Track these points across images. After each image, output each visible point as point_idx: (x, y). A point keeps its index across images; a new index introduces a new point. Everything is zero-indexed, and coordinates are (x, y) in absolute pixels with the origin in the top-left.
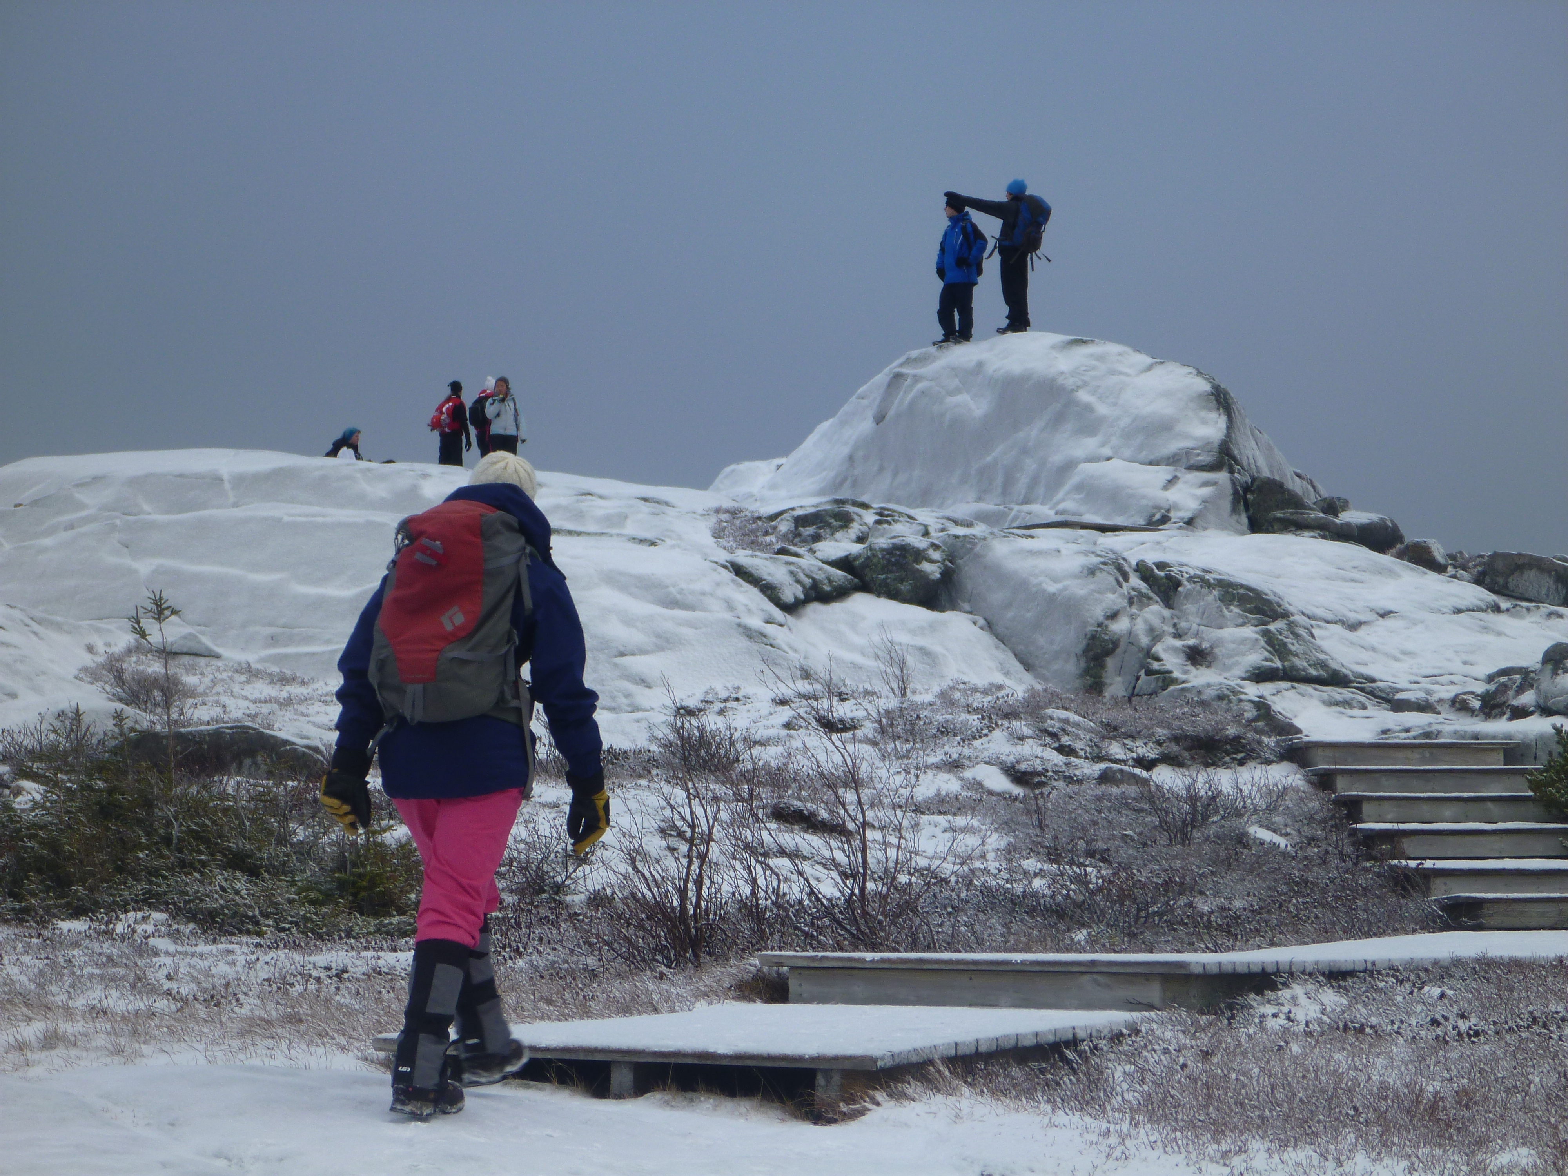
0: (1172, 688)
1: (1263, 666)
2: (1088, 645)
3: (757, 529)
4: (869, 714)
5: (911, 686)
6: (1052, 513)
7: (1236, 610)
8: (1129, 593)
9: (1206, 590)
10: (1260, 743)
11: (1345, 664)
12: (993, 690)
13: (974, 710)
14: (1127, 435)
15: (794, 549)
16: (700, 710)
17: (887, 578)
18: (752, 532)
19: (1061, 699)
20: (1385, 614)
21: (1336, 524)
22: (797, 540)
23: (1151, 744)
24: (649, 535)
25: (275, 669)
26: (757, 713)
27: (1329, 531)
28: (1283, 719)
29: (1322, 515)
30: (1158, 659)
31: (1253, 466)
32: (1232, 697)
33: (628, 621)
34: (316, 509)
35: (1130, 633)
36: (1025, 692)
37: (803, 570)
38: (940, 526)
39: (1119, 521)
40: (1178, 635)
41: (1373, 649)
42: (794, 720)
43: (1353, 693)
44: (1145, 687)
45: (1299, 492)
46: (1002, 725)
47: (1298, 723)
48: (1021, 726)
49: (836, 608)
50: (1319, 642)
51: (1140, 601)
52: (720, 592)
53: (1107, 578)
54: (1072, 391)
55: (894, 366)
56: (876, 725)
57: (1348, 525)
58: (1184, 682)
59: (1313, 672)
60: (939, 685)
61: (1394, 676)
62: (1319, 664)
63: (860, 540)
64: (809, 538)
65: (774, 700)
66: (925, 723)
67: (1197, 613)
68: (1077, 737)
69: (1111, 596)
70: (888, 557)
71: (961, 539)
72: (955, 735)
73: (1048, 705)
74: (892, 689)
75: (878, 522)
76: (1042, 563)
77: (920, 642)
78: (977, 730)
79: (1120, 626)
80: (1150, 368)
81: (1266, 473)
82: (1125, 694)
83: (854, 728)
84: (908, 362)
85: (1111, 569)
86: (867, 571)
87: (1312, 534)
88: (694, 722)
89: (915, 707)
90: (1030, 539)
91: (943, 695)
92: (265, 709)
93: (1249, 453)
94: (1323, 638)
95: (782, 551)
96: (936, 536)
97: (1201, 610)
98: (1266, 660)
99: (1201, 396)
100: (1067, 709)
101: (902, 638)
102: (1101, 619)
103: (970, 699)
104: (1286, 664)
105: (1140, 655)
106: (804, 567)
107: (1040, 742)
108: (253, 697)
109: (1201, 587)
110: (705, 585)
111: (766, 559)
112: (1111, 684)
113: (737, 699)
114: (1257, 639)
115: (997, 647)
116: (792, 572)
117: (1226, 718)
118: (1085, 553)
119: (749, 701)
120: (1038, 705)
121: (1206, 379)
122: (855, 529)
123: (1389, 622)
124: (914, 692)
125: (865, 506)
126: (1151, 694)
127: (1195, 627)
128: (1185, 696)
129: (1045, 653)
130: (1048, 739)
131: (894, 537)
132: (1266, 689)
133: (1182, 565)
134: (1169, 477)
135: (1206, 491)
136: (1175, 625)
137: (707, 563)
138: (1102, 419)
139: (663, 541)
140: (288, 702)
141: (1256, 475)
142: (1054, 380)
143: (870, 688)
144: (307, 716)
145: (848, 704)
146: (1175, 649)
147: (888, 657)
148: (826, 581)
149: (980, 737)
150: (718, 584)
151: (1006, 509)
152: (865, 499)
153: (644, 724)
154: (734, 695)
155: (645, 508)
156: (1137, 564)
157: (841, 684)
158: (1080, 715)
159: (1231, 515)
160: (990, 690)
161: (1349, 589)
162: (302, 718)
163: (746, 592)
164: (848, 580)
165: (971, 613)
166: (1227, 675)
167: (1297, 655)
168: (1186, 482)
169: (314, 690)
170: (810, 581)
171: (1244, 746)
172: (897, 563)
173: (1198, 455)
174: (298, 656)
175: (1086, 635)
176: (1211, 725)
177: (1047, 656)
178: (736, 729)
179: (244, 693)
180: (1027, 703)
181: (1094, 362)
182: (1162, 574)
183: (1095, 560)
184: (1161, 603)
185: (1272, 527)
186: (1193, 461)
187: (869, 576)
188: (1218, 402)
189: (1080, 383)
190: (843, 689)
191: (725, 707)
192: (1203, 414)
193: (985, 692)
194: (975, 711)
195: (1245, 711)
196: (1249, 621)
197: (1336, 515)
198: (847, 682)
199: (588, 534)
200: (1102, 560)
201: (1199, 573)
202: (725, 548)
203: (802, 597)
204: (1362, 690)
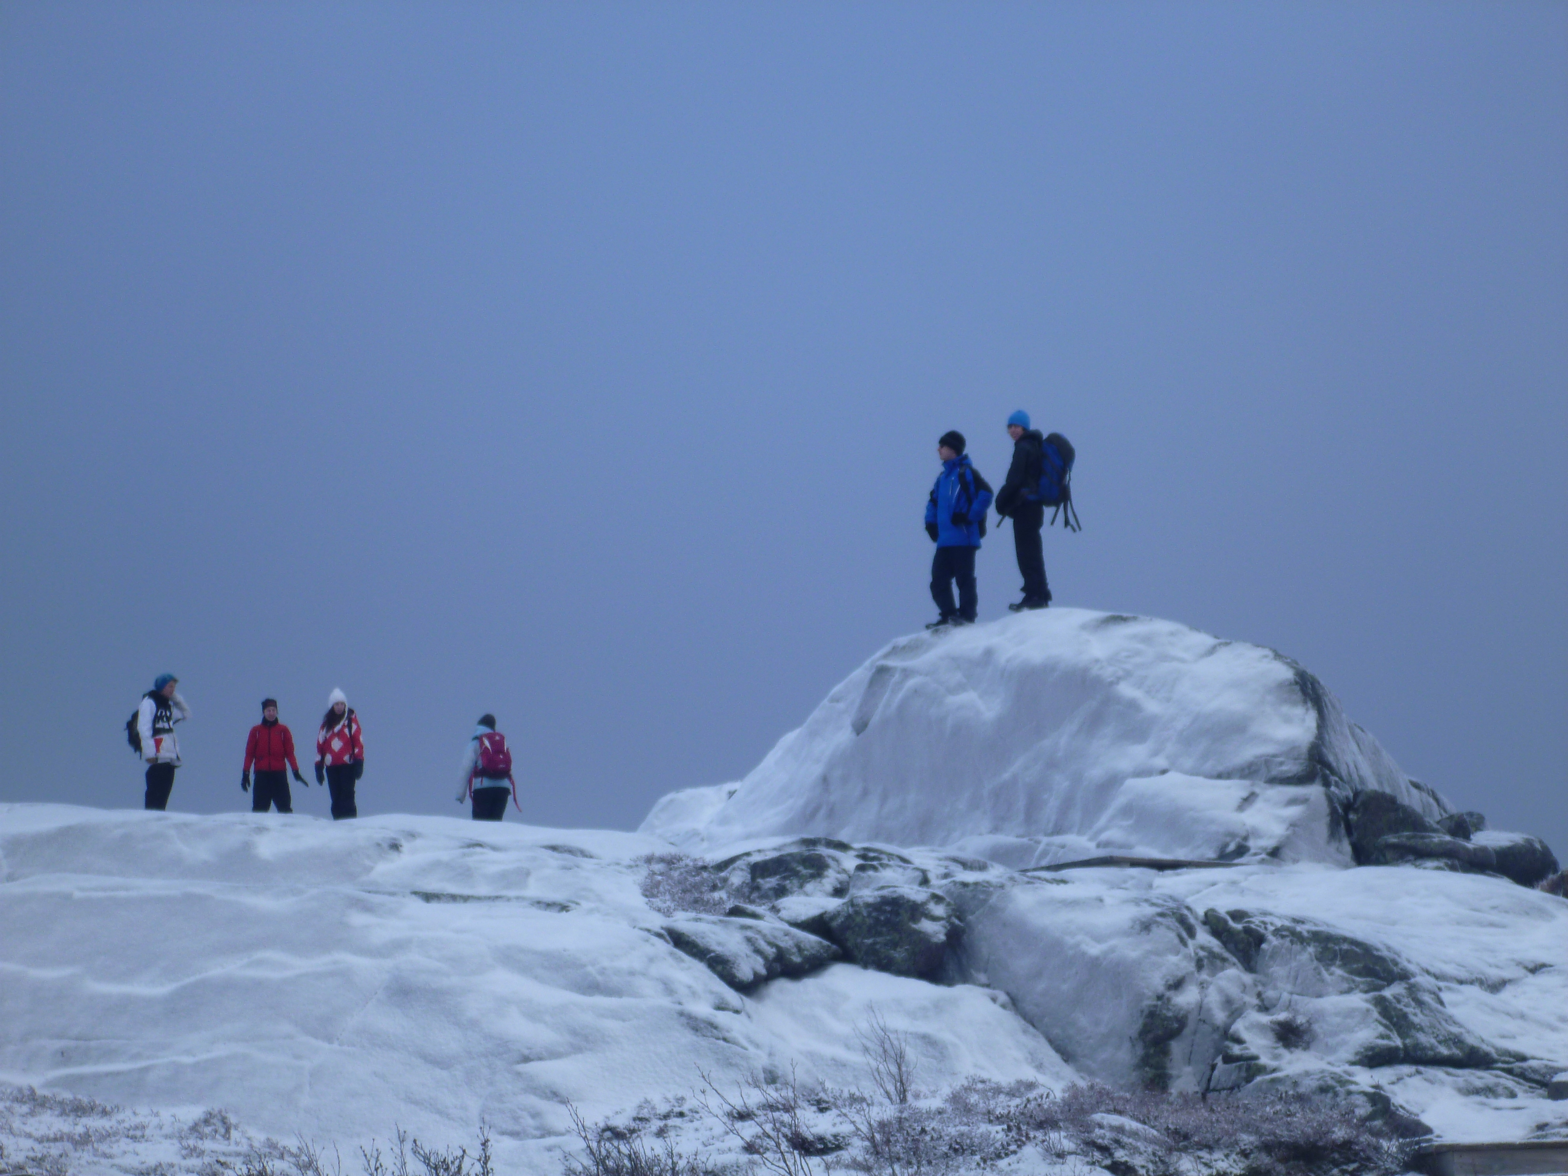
0: (1259, 1079)
1: (1378, 1046)
2: (1145, 1025)
3: (702, 883)
4: (858, 1129)
5: (913, 1088)
6: (1092, 845)
7: (1339, 972)
8: (1196, 954)
9: (1297, 947)
10: (1377, 1149)
11: (1485, 1037)
12: (1022, 1089)
13: (997, 1118)
14: (1187, 740)
15: (751, 908)
16: (632, 1131)
17: (875, 943)
18: (696, 887)
19: (1112, 1099)
20: (1536, 969)
21: (1467, 850)
22: (755, 895)
23: (1234, 1156)
24: (558, 896)
25: (67, 1095)
26: (708, 1133)
27: (1459, 859)
28: (1406, 1115)
29: (1448, 838)
30: (1239, 1041)
31: (1355, 776)
32: (1338, 1089)
33: (533, 1014)
34: (117, 880)
35: (1201, 1007)
36: (1064, 1091)
37: (764, 937)
38: (943, 871)
39: (1180, 854)
40: (1264, 1008)
41: (1522, 1016)
42: (758, 1141)
43: (1497, 1076)
44: (1223, 1079)
45: (1418, 808)
46: (1035, 1137)
47: (1427, 1119)
48: (1061, 1139)
49: (809, 985)
50: (1450, 1010)
51: (1212, 964)
52: (654, 970)
53: (1165, 934)
54: (1111, 684)
55: (876, 658)
56: (867, 1143)
57: (1484, 850)
58: (1274, 1070)
59: (1444, 1051)
60: (951, 1086)
61: (1550, 1051)
62: (1450, 1039)
63: (838, 892)
64: (771, 893)
65: (729, 1115)
66: (932, 1138)
67: (1288, 977)
68: (1136, 1151)
69: (1173, 959)
70: (874, 914)
71: (971, 888)
72: (973, 1153)
73: (1094, 1109)
74: (887, 1093)
75: (861, 868)
76: (1080, 917)
77: (923, 1027)
78: (1002, 1145)
79: (1188, 998)
80: (1212, 651)
81: (1372, 785)
82: (1197, 1089)
83: (838, 1148)
84: (895, 651)
85: (1171, 922)
86: (848, 934)
87: (1435, 863)
88: (624, 1149)
89: (919, 1116)
90: (1062, 885)
91: (955, 1099)
92: (55, 1150)
93: (1349, 759)
94: (1455, 1005)
95: (736, 912)
96: (938, 885)
97: (1293, 974)
98: (1382, 1037)
99: (1281, 686)
100: (1120, 1113)
101: (898, 1023)
102: (1161, 989)
103: (992, 1104)
104: (1408, 1041)
105: (1216, 1036)
106: (765, 931)
107: (1088, 1159)
108: (37, 1134)
109: (1292, 942)
110: (634, 961)
111: (714, 923)
112: (1178, 1077)
113: (681, 1115)
114: (1368, 1010)
115: (1025, 1032)
116: (749, 940)
117: (1331, 1117)
118: (1137, 902)
119: (697, 1116)
120: (1082, 1109)
121: (1288, 664)
122: (831, 878)
123: (1542, 980)
124: (917, 1096)
125: (843, 847)
126: (1232, 1089)
127: (1285, 996)
128: (1277, 1090)
129: (1089, 1038)
130: (1097, 1155)
131: (883, 888)
132: (1383, 1076)
133: (1265, 913)
134: (1245, 794)
135: (1294, 811)
136: (1259, 995)
137: (636, 931)
138: (1153, 720)
139: (577, 904)
140: (83, 1141)
141: (1359, 787)
142: (1086, 670)
143: (857, 1094)
144: (111, 1157)
145: (831, 1115)
146: (1261, 1028)
147: (880, 1050)
148: (795, 950)
149: (1007, 1155)
150: (651, 960)
151: (1032, 843)
152: (843, 836)
153: (558, 1154)
154: (677, 1110)
155: (553, 860)
156: (1206, 914)
157: (819, 1088)
158: (1138, 1120)
159: (1329, 842)
160: (1018, 1090)
161: (1487, 936)
162: (103, 1161)
163: (689, 968)
164: (823, 947)
165: (988, 986)
166: (1331, 1058)
167: (1421, 1029)
168: (1267, 800)
169: (119, 1122)
170: (774, 950)
171: (1357, 1154)
172: (887, 922)
173: (1281, 764)
174: (97, 1077)
175: (1142, 1012)
176: (1312, 1127)
177: (1091, 1041)
178: (680, 1156)
179: (27, 1129)
180: (1067, 1105)
181: (1140, 646)
182: (1238, 926)
183: (1149, 911)
184: (1239, 965)
185: (1384, 856)
186: (1275, 772)
187: (851, 940)
188: (1304, 691)
189: (1121, 673)
190: (822, 1095)
191: (666, 1126)
192: (1285, 709)
193: (1012, 1093)
194: (999, 1119)
195: (1357, 1106)
196: (1357, 987)
197: (1467, 837)
198: (828, 1085)
199: (479, 899)
200: (1159, 910)
201: (1287, 923)
202: (659, 910)
203: (763, 971)
204: (1510, 1071)
